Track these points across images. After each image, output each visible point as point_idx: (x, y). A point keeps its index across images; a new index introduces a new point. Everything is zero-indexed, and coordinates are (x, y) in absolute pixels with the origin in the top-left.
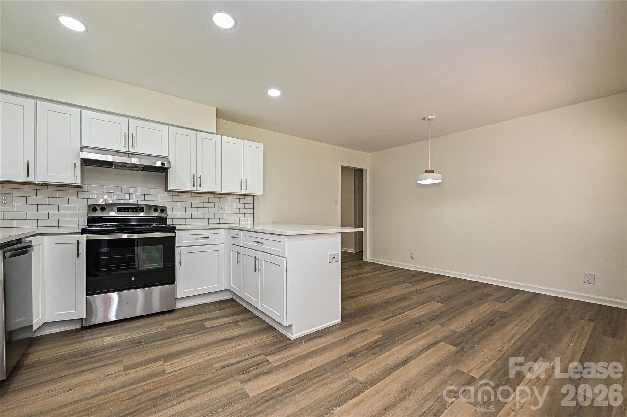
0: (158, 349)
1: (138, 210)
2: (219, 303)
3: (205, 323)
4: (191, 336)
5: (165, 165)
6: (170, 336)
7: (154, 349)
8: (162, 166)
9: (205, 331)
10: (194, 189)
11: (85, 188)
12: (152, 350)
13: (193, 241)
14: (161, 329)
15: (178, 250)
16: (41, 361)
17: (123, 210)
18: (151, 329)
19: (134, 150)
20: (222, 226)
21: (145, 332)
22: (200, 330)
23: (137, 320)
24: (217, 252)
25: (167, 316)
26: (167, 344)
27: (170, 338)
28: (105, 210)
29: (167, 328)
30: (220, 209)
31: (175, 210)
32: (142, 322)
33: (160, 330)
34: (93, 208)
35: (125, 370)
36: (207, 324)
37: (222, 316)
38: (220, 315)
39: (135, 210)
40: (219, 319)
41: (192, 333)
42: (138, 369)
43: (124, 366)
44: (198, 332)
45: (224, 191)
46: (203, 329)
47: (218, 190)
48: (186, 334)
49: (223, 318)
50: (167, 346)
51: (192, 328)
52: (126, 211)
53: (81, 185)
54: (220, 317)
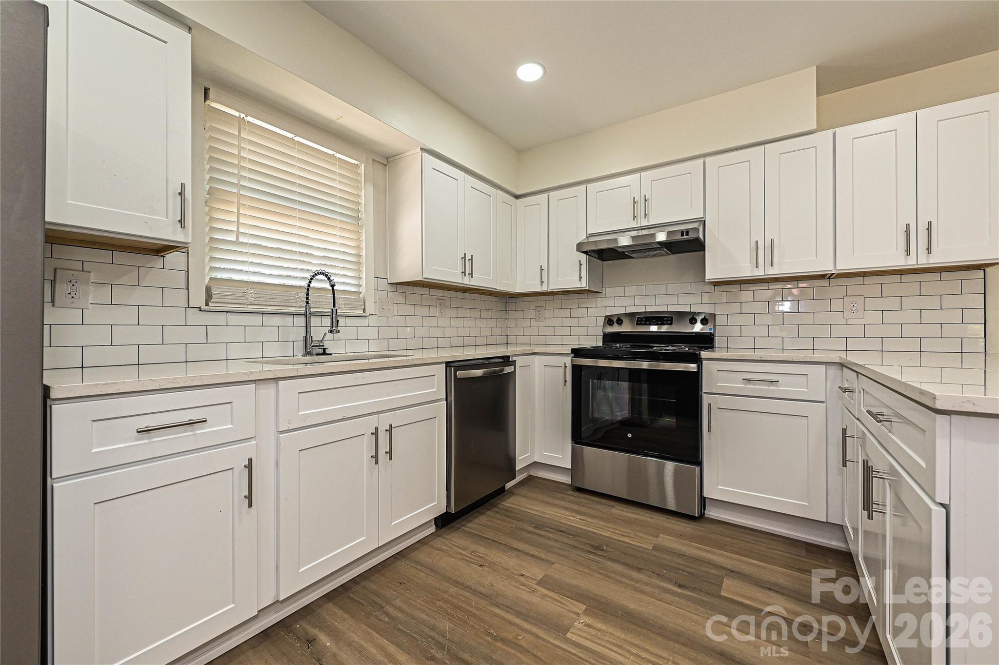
0: (606, 579)
1: (666, 320)
2: (808, 551)
3: (727, 582)
4: (674, 593)
5: (688, 235)
6: (641, 566)
7: (600, 574)
8: (683, 237)
9: (707, 600)
10: (759, 273)
11: (604, 292)
12: (596, 575)
13: (739, 386)
14: (644, 542)
15: (706, 400)
16: (510, 510)
17: (643, 322)
18: (634, 535)
19: (648, 222)
20: (818, 356)
21: (622, 535)
22: (700, 590)
23: (636, 507)
24: (805, 420)
25: (679, 523)
26: (622, 579)
27: (639, 570)
28: (623, 322)
29: (656, 548)
30: (847, 314)
31: (733, 320)
32: (637, 514)
33: (641, 545)
34: (609, 321)
35: (539, 583)
36: (730, 588)
37: (784, 588)
38: (782, 581)
39: (659, 321)
40: (767, 592)
41: (680, 586)
42: (551, 594)
43: (545, 576)
44: (693, 592)
45: (844, 266)
46: (709, 594)
47: (827, 267)
48: (670, 580)
49: (783, 594)
50: (620, 582)
51: (692, 574)
52: (648, 323)
53: (587, 288)
54: (777, 588)
